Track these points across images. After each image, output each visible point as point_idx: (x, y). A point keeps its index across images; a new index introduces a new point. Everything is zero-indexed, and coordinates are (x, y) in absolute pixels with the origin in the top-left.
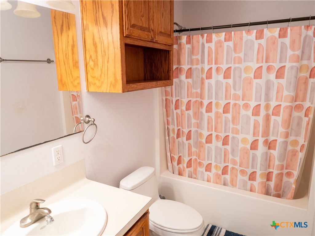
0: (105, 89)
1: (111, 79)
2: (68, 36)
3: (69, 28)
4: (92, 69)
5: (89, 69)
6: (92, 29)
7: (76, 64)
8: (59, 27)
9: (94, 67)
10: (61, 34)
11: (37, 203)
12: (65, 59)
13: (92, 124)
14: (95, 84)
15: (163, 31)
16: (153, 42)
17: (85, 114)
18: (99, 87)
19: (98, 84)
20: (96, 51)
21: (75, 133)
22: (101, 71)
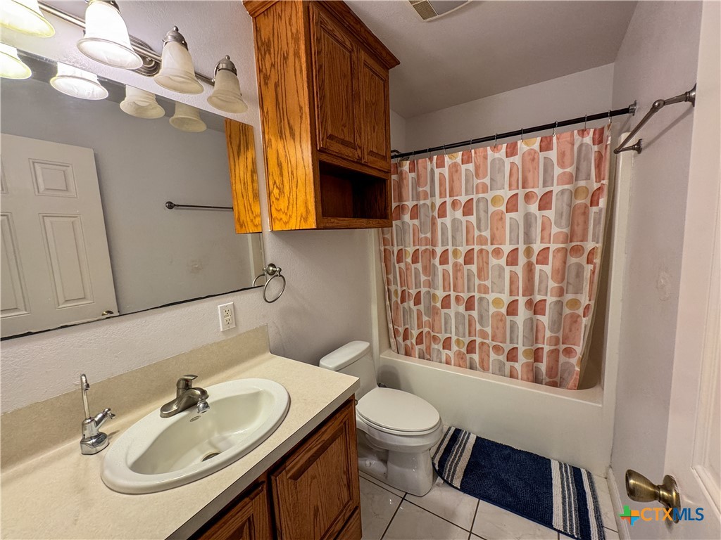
0: (293, 225)
1: (302, 210)
2: (247, 158)
3: (248, 149)
4: (277, 199)
5: (273, 199)
6: (277, 144)
7: (256, 196)
8: (235, 148)
9: (279, 195)
10: (239, 157)
11: (186, 380)
12: (243, 190)
13: (277, 276)
14: (281, 219)
15: (375, 150)
16: (361, 164)
17: (269, 262)
18: (286, 223)
19: (285, 218)
20: (281, 175)
21: (254, 287)
22: (289, 200)
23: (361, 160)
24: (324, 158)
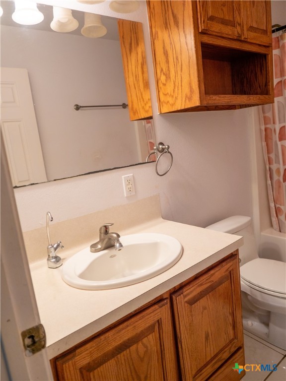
0: (179, 106)
1: (186, 90)
2: (137, 53)
3: (138, 44)
4: (164, 85)
5: (161, 85)
6: (163, 35)
7: (147, 85)
8: (128, 47)
9: (166, 81)
10: (130, 53)
12: (135, 82)
13: (166, 152)
14: (168, 102)
15: (255, 25)
17: (159, 141)
18: (173, 105)
19: (171, 100)
20: (167, 62)
22: (174, 84)
23: (240, 37)
24: (206, 39)
